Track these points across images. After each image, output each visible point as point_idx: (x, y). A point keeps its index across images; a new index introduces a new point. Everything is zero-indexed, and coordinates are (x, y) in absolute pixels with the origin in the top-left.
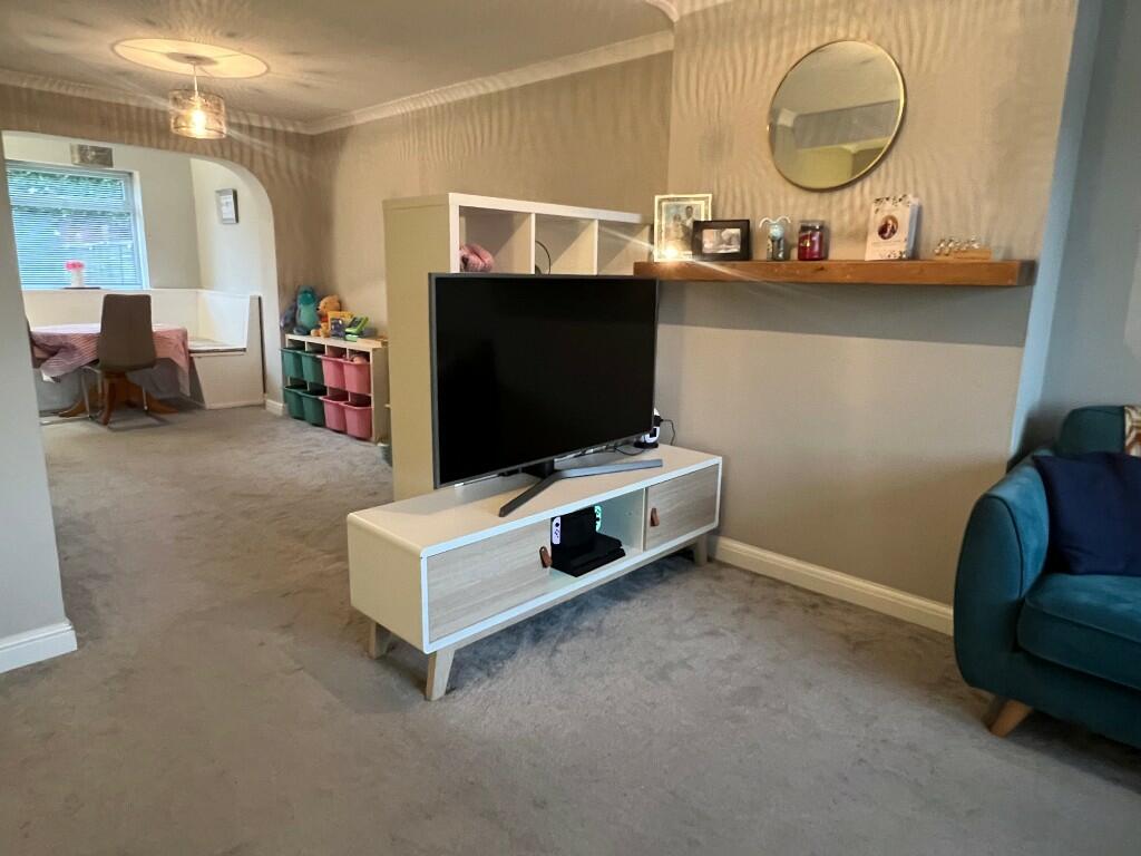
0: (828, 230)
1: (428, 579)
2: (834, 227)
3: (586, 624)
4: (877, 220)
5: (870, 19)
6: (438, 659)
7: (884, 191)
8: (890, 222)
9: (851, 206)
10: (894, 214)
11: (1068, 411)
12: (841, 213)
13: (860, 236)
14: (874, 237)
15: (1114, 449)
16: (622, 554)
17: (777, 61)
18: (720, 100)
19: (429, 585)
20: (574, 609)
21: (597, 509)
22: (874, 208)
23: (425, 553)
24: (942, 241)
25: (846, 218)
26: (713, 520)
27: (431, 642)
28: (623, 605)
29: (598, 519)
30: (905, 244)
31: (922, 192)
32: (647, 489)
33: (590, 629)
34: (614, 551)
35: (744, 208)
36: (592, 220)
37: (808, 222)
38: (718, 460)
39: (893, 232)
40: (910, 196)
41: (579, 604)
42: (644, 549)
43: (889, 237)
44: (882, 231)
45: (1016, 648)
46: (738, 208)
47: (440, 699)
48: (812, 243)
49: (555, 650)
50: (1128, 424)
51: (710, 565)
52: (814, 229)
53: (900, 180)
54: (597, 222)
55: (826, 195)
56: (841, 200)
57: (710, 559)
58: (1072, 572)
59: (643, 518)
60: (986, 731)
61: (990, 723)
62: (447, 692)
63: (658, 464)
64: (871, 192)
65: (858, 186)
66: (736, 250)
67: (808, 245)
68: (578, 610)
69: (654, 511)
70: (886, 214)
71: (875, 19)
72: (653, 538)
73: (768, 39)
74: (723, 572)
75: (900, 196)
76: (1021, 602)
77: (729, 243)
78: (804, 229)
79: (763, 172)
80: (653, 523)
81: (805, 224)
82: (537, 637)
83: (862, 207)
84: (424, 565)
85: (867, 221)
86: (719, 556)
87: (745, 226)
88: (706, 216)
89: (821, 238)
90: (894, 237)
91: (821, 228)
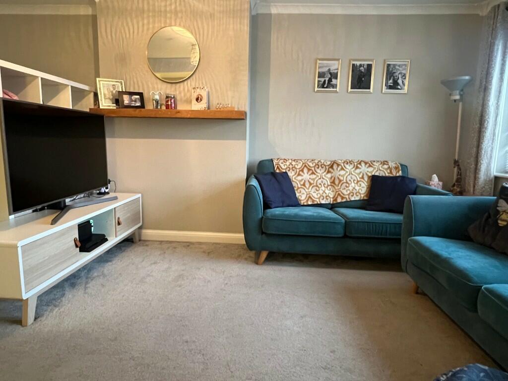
0: (176, 99)
1: (23, 258)
2: (178, 98)
3: (96, 274)
4: (195, 96)
5: (184, 21)
6: (29, 302)
7: (195, 85)
8: (200, 96)
9: (184, 89)
10: (201, 94)
11: (259, 161)
12: (180, 93)
13: (189, 102)
14: (194, 101)
15: (272, 171)
16: (106, 240)
17: (148, 29)
18: (123, 42)
19: (23, 262)
20: (86, 271)
21: (91, 221)
22: (193, 91)
23: (20, 244)
24: (218, 104)
25: (183, 94)
26: (140, 222)
27: (26, 293)
28: (110, 263)
29: (92, 226)
30: (206, 105)
31: (209, 86)
32: (115, 208)
33: (98, 276)
34: (103, 239)
35: (139, 87)
36: (68, 85)
37: (168, 94)
38: (140, 195)
39: (201, 100)
40: (206, 87)
41: (87, 269)
42: (116, 237)
43: (200, 102)
44: (197, 99)
45: (263, 233)
46: (136, 86)
47: (33, 324)
48: (171, 102)
49: (86, 288)
50: (275, 164)
51: (141, 242)
52: (171, 97)
53: (201, 82)
54: (70, 87)
55: (174, 85)
56: (180, 87)
57: (140, 240)
58: (271, 208)
59: (114, 222)
60: (256, 265)
61: (257, 262)
62: (36, 319)
63: (115, 198)
64: (191, 85)
65: (186, 82)
66: (139, 105)
67: (170, 103)
68: (88, 271)
69: (119, 218)
70: (198, 93)
71: (186, 21)
72: (119, 231)
73: (143, 19)
74: (147, 243)
75: (202, 87)
76: (262, 217)
77: (135, 101)
78: (167, 97)
79: (146, 74)
80: (119, 224)
81: (167, 95)
82: (73, 285)
83: (188, 90)
84: (19, 250)
85: (191, 96)
86: (143, 238)
87: (141, 94)
88: (122, 89)
89: (174, 101)
90: (202, 102)
91: (174, 97)
